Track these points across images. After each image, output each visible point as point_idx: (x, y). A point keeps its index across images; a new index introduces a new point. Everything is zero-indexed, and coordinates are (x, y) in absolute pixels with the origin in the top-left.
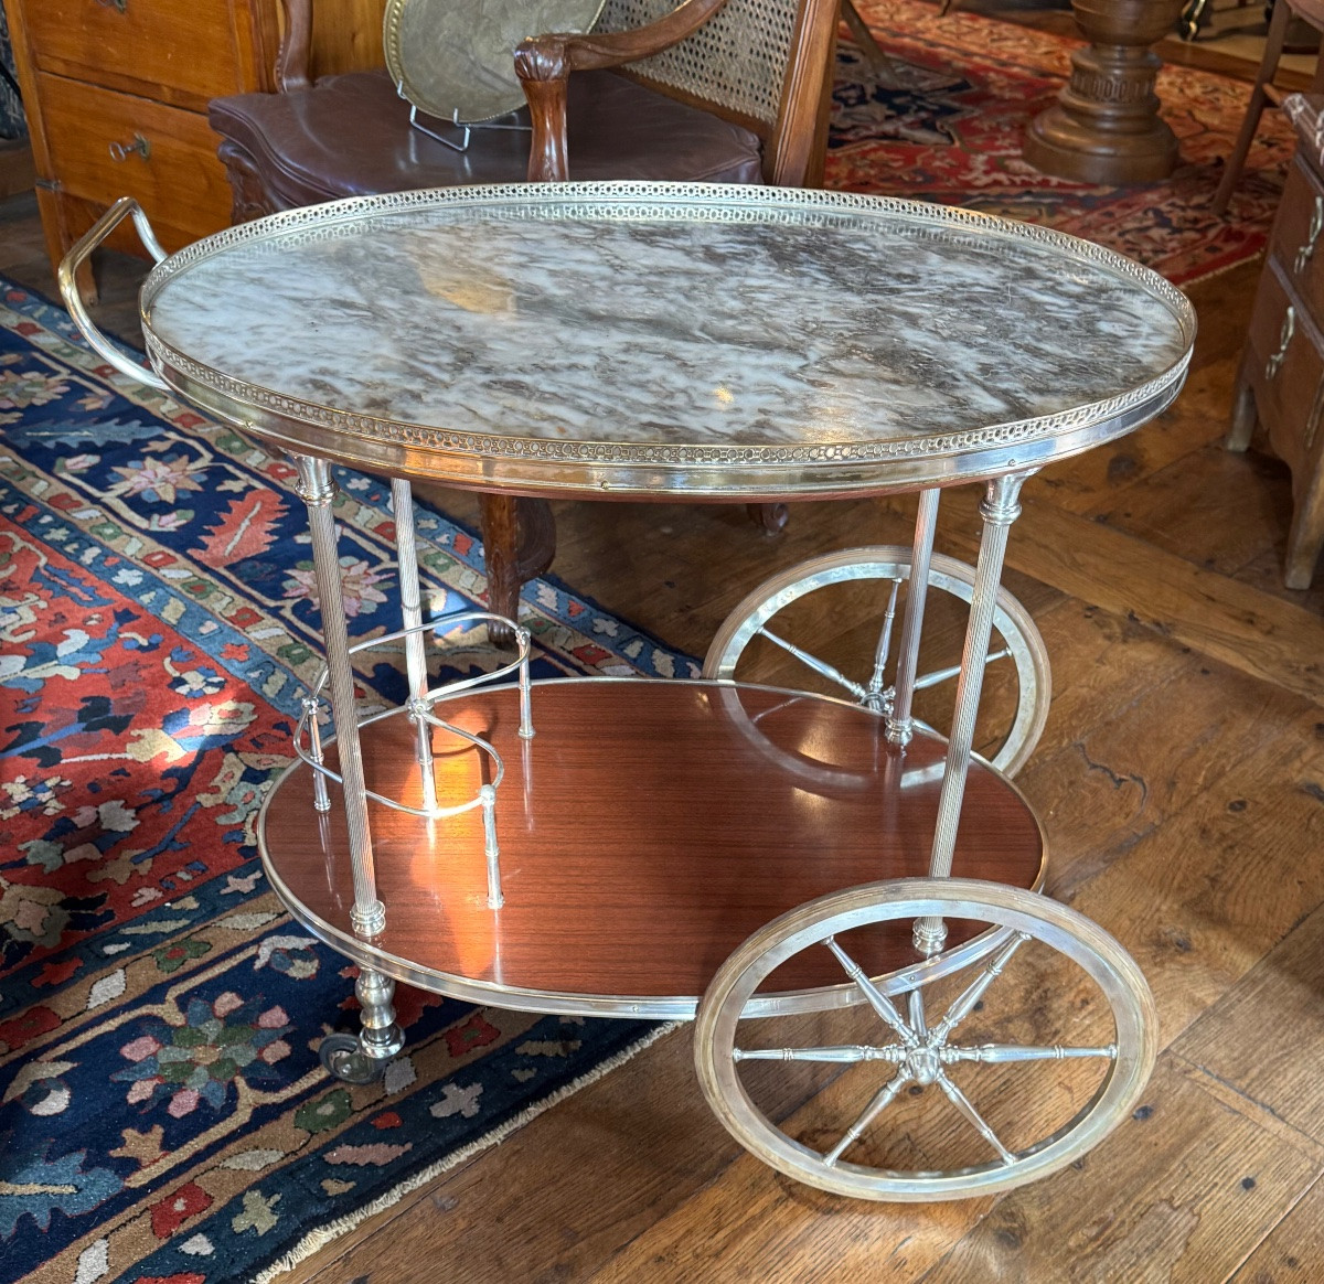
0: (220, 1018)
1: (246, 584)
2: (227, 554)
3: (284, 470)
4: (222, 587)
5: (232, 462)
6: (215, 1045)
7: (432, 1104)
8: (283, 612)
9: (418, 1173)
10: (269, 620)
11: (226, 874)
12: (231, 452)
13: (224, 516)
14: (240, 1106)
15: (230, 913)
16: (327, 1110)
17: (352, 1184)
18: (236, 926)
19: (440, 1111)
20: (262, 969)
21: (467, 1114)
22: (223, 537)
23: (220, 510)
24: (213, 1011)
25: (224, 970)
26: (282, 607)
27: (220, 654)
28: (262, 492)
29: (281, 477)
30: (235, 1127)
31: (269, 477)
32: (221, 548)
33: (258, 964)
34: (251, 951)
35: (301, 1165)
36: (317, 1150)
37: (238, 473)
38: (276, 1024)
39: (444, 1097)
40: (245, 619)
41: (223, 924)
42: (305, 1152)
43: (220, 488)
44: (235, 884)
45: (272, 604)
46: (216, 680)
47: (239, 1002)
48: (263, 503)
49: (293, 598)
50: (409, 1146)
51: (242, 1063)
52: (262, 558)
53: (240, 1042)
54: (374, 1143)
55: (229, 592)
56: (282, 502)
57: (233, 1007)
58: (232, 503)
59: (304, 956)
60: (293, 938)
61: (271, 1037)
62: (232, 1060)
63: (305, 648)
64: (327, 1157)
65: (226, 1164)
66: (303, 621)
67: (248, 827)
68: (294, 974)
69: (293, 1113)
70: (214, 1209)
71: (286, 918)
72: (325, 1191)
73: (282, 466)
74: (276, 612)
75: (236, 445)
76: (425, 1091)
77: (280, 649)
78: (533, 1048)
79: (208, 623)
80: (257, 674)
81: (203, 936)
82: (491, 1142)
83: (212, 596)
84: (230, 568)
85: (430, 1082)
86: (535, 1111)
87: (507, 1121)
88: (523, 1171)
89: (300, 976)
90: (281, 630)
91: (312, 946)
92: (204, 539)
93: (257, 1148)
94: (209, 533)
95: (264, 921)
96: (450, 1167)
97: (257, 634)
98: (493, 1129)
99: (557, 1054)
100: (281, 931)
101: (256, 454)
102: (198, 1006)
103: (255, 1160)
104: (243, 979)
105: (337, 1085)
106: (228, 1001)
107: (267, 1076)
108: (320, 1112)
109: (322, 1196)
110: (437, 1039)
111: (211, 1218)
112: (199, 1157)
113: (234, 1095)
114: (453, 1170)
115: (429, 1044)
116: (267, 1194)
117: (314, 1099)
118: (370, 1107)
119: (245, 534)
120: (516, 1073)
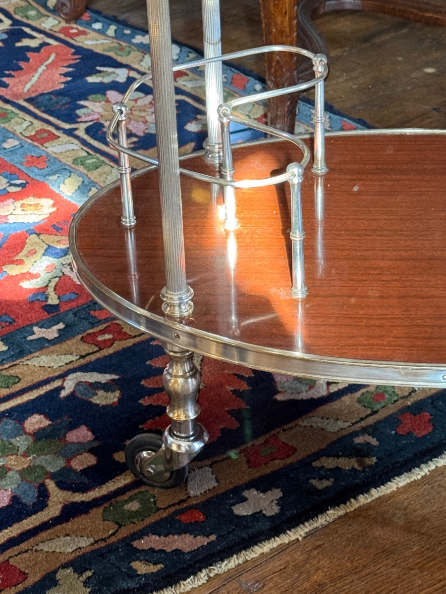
0: (29, 434)
1: (44, 112)
2: (25, 90)
3: (75, 31)
4: (21, 114)
5: (28, 26)
6: (25, 455)
7: (234, 505)
8: (76, 133)
9: (223, 561)
10: (64, 138)
11: (32, 325)
12: (28, 18)
13: (22, 64)
14: (50, 503)
15: (36, 354)
16: (134, 506)
17: (160, 566)
18: (42, 364)
19: (241, 510)
20: (68, 398)
21: (269, 513)
22: (22, 78)
23: (18, 60)
24: (23, 429)
25: (32, 398)
26: (76, 129)
27: (21, 164)
28: (56, 47)
29: (72, 36)
30: (46, 519)
31: (62, 36)
32: (21, 87)
33: (63, 394)
34: (57, 383)
35: (111, 549)
36: (125, 538)
37: (34, 34)
38: (81, 439)
39: (245, 499)
40: (42, 138)
41: (29, 362)
42: (113, 539)
43: (18, 45)
44: (39, 332)
45: (67, 126)
46: (18, 182)
47: (46, 423)
48: (57, 54)
49: (86, 122)
50: (213, 537)
51: (52, 469)
52: (58, 93)
53: (49, 453)
54: (179, 534)
55: (29, 118)
56: (74, 54)
57: (42, 426)
58: (29, 54)
59: (107, 387)
60: (95, 374)
61: (78, 450)
62: (42, 468)
63: (98, 158)
64: (135, 544)
65: (39, 548)
66: (95, 139)
67: (50, 290)
68: (98, 402)
69: (100, 510)
70: (31, 581)
71: (88, 359)
72: (136, 571)
73: (72, 28)
74: (70, 133)
75: (32, 13)
76: (225, 495)
77: (75, 160)
78: (329, 463)
79: (10, 140)
80: (55, 177)
81: (12, 372)
82: (294, 538)
83: (13, 121)
84: (30, 100)
85: (231, 487)
86: (333, 514)
87: (307, 520)
88: (325, 563)
89: (104, 403)
90: (76, 145)
91: (113, 380)
92: (4, 79)
93: (68, 535)
94: (10, 76)
95: (68, 361)
96: (253, 555)
97: (53, 148)
98: (294, 527)
99: (353, 468)
100: (84, 368)
101: (51, 19)
102: (9, 425)
103: (66, 545)
104: (50, 404)
105: (142, 488)
106: (36, 421)
107: (75, 479)
108: (127, 508)
109: (132, 574)
110: (235, 454)
111: (25, 590)
112: (13, 542)
113: (44, 494)
114: (257, 559)
115: (228, 457)
116: (79, 571)
117: (121, 499)
118: (174, 505)
119: (42, 76)
120: (313, 482)
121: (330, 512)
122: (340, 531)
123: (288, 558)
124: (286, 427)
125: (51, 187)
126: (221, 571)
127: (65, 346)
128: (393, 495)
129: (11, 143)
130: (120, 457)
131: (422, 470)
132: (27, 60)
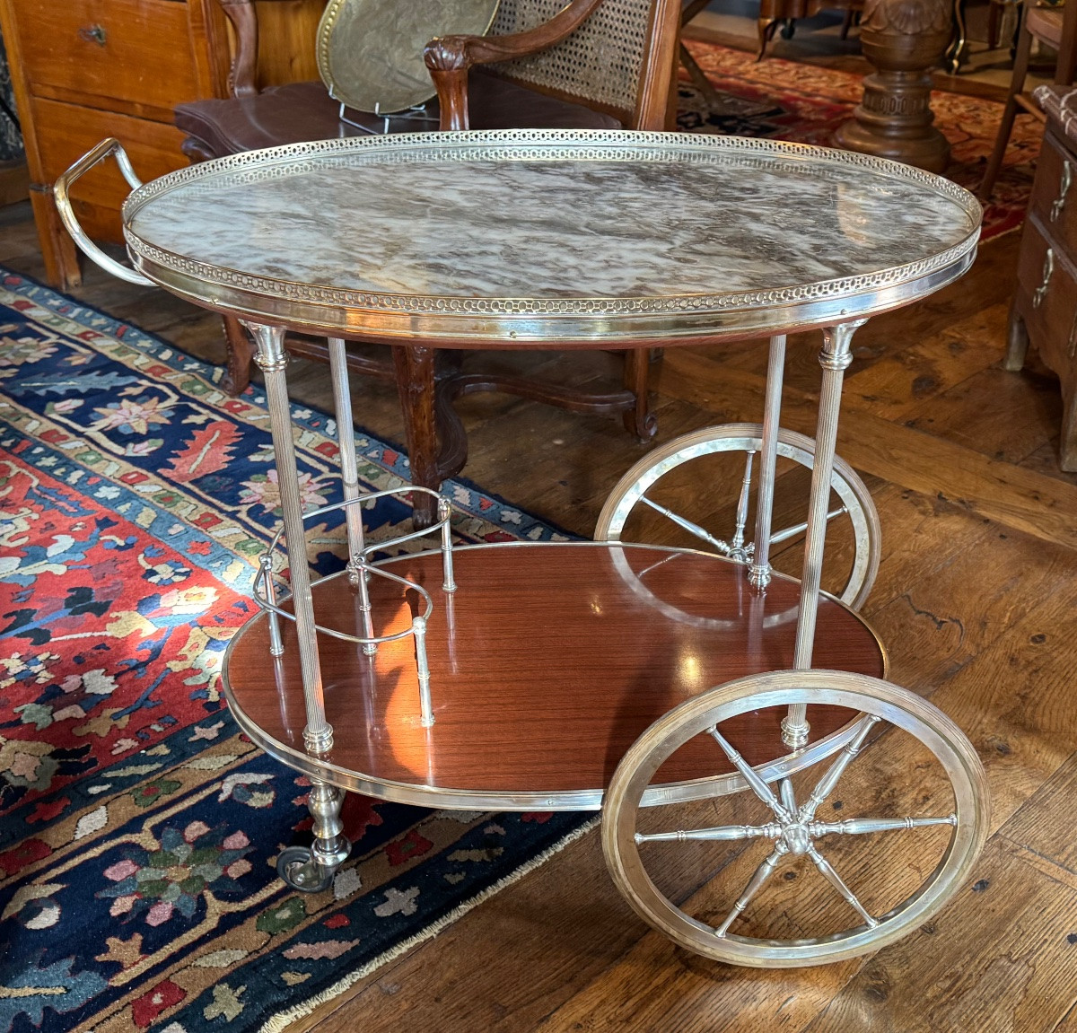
0: (190, 843)
1: (207, 494)
2: (191, 471)
3: (238, 406)
4: (187, 497)
5: (194, 401)
6: (185, 865)
7: (376, 906)
8: (239, 515)
9: (365, 965)
10: (228, 521)
11: (193, 725)
12: (194, 393)
13: (189, 443)
14: (208, 915)
15: (197, 756)
16: (285, 914)
17: (307, 976)
18: (202, 767)
19: (383, 911)
20: (226, 801)
21: (407, 912)
22: (188, 459)
23: (184, 438)
24: (184, 837)
25: (192, 803)
26: (238, 511)
27: (186, 550)
28: (220, 423)
29: (236, 410)
30: (204, 932)
31: (226, 411)
32: (186, 467)
33: (222, 797)
34: (216, 787)
35: (264, 960)
36: (276, 948)
37: (200, 410)
38: (238, 846)
39: (386, 900)
40: (207, 522)
41: (190, 765)
42: (266, 950)
43: (184, 422)
44: (200, 733)
45: (230, 509)
46: (183, 570)
47: (206, 829)
48: (222, 431)
49: (248, 504)
50: (356, 942)
51: (210, 879)
52: (222, 474)
53: (207, 862)
54: (326, 940)
55: (194, 501)
56: (237, 431)
57: (201, 833)
58: (195, 432)
59: (262, 788)
60: (252, 774)
61: (234, 857)
62: (201, 877)
63: (258, 542)
64: (285, 954)
65: (198, 963)
66: (256, 521)
67: (211, 686)
68: (254, 804)
69: (254, 920)
70: (191, 997)
71: (245, 758)
72: (286, 982)
73: (237, 403)
74: (233, 516)
75: (198, 387)
76: (369, 894)
77: (237, 544)
78: (462, 856)
79: (176, 526)
80: (218, 564)
81: (174, 777)
82: (428, 936)
83: (178, 505)
84: (194, 482)
85: (374, 887)
86: (464, 908)
87: (441, 917)
88: (456, 959)
89: (259, 805)
90: (238, 529)
91: (268, 781)
92: (171, 460)
93: (224, 949)
94: (176, 456)
95: (226, 762)
96: (394, 957)
97: (217, 533)
98: (429, 925)
99: (483, 860)
100: (242, 769)
101: (216, 394)
102: (171, 834)
103: (221, 959)
104: (209, 810)
105: (294, 894)
106: (196, 829)
107: (231, 888)
108: (278, 916)
109: (282, 986)
110: (378, 853)
111: (185, 1009)
112: (174, 958)
113: (202, 905)
114: (396, 960)
115: (372, 856)
116: (234, 987)
117: (274, 906)
118: (321, 910)
119: (207, 456)
120: (448, 877)
121: (461, 907)
122: (470, 926)
123: (424, 957)
124: (425, 820)
125: (214, 575)
126: (363, 975)
127: (224, 746)
128: (518, 884)
129: (177, 528)
130: (272, 862)
131: (543, 856)
132: (193, 438)
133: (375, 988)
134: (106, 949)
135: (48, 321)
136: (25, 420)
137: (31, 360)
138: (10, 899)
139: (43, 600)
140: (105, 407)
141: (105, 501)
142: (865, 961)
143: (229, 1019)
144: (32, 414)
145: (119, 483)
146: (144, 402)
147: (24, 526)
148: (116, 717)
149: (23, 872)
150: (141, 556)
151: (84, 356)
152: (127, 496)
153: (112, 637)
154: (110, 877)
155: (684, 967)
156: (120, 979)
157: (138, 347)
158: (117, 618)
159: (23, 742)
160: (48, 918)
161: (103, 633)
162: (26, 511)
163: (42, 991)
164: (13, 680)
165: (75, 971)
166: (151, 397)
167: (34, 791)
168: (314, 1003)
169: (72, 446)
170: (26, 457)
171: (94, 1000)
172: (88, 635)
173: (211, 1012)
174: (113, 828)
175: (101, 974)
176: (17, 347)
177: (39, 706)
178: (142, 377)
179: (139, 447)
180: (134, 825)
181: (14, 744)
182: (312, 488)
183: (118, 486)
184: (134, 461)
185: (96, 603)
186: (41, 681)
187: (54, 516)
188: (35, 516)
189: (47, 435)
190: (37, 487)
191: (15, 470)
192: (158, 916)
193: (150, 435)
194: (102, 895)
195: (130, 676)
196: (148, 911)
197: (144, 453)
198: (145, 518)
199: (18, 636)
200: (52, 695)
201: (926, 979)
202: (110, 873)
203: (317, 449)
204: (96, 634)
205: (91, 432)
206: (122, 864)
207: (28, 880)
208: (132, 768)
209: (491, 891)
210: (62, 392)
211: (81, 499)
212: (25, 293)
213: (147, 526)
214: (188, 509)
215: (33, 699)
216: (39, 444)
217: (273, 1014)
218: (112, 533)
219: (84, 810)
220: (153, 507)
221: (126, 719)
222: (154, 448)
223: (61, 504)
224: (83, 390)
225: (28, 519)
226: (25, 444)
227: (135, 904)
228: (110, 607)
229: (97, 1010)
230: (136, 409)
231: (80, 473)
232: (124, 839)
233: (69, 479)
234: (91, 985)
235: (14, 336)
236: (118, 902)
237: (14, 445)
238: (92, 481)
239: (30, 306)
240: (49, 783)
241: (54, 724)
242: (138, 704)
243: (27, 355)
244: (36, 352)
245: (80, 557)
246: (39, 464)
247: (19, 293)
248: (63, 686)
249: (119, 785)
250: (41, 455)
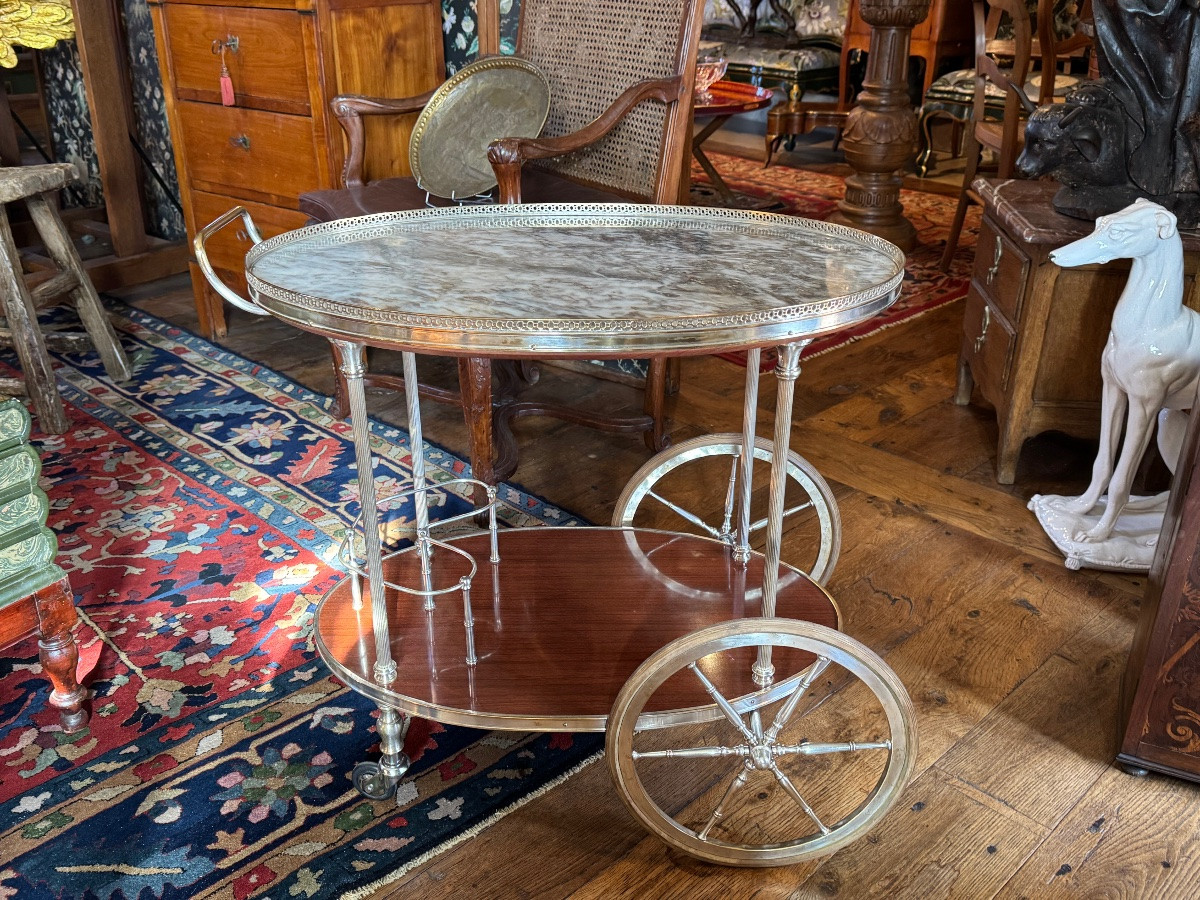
0: (286, 760)
1: (315, 494)
2: (303, 476)
3: (343, 427)
4: (299, 495)
5: (309, 423)
6: (281, 777)
7: (429, 811)
8: (338, 510)
9: (418, 857)
10: (329, 514)
11: (293, 670)
12: (309, 417)
13: (302, 455)
14: (297, 816)
15: (295, 693)
16: (357, 816)
17: (372, 864)
18: (299, 701)
19: (434, 816)
20: (315, 728)
21: (453, 817)
22: (301, 467)
23: (300, 451)
24: (281, 755)
25: (290, 729)
26: (338, 507)
27: (296, 536)
28: (328, 440)
29: (340, 431)
30: (293, 829)
31: (333, 431)
32: (299, 473)
33: (313, 725)
34: (308, 717)
35: (338, 851)
36: (349, 842)
37: (313, 430)
38: (323, 763)
39: (437, 807)
40: (313, 515)
41: (290, 700)
42: (340, 843)
43: (300, 439)
44: (298, 675)
45: (331, 505)
46: (292, 551)
47: (299, 750)
48: (329, 446)
49: (345, 501)
50: (412, 839)
51: (300, 788)
52: (327, 478)
53: (298, 774)
54: (388, 837)
55: (304, 499)
56: (340, 446)
57: (295, 752)
58: (308, 447)
59: (344, 719)
60: (336, 708)
61: (320, 771)
62: (293, 786)
64: (356, 846)
65: (286, 853)
66: (352, 514)
67: (309, 640)
68: (337, 731)
69: (333, 819)
70: (277, 881)
71: (332, 696)
72: (354, 868)
73: (342, 425)
74: (334, 510)
75: (313, 413)
76: (424, 803)
77: (335, 532)
78: (499, 774)
79: (289, 517)
80: (319, 547)
81: (276, 709)
82: (470, 836)
83: (292, 501)
84: (305, 484)
85: (428, 797)
86: (500, 815)
87: (481, 822)
88: (491, 854)
89: (341, 732)
90: (337, 520)
91: (350, 713)
92: (288, 467)
93: (308, 842)
94: (292, 464)
95: (318, 698)
96: (441, 852)
97: (320, 523)
98: (471, 827)
99: (516, 778)
100: (330, 704)
101: (326, 418)
102: (271, 752)
103: (306, 849)
104: (302, 735)
105: (364, 801)
106: (291, 749)
107: (316, 796)
108: (351, 817)
109: (352, 871)
110: (433, 770)
111: (275, 886)
112: (268, 848)
113: (293, 808)
114: (443, 854)
115: (428, 773)
116: (314, 870)
117: (348, 810)
118: (386, 814)
119: (316, 464)
120: (487, 790)
121: (497, 814)
122: (503, 829)
123: (466, 852)
124: (471, 746)
125: (316, 555)
126: (417, 865)
127: (316, 686)
128: (543, 797)
129: (290, 519)
130: (349, 776)
131: (564, 776)
132: (306, 451)
133: (425, 875)
134: (215, 840)
135: (199, 363)
136: (177, 436)
137: (184, 392)
138: (143, 799)
139: (182, 573)
140: (239, 427)
141: (235, 498)
142: (821, 863)
143: (309, 896)
144: (183, 432)
145: (247, 484)
146: (271, 423)
147: (171, 517)
148: (233, 662)
149: (155, 779)
150: (260, 541)
151: (226, 389)
152: (252, 495)
153: (234, 602)
154: (222, 785)
155: (673, 864)
156: (224, 864)
157: (267, 383)
158: (239, 587)
159: (160, 680)
160: (172, 815)
161: (228, 599)
162: (174, 505)
163: (164, 871)
164: (155, 633)
165: (190, 856)
166: (276, 420)
167: (167, 718)
168: (376, 885)
169: (212, 456)
170: (176, 464)
171: (204, 878)
172: (216, 599)
173: (295, 890)
174: (226, 747)
175: (211, 859)
176: (174, 382)
177: (174, 654)
178: (270, 405)
179: (264, 457)
180: (243, 745)
181: (153, 682)
182: (397, 489)
183: (246, 487)
184: (260, 468)
185: (223, 576)
186: (177, 634)
187: (195, 509)
188: (180, 509)
189: (193, 448)
190: (183, 488)
191: (167, 474)
192: (258, 815)
193: (273, 448)
194: (215, 798)
195: (246, 631)
196: (250, 811)
197: (268, 462)
198: (265, 512)
199: (162, 600)
200: (185, 645)
201: (869, 879)
202: (222, 782)
203: (401, 460)
204: (222, 599)
205: (227, 446)
206: (231, 775)
207: (158, 785)
208: (244, 701)
209: (521, 802)
210: (207, 416)
211: (217, 497)
212: (182, 342)
213: (266, 518)
214: (299, 504)
215: (171, 647)
216: (186, 455)
217: (344, 893)
218: (239, 522)
219: (204, 733)
220: (272, 503)
221: (241, 664)
222: (276, 459)
223: (201, 500)
224: (223, 414)
225: (175, 512)
226: (176, 455)
227: (240, 806)
228: (234, 579)
229: (206, 886)
230: (263, 429)
231: (217, 477)
232: (234, 756)
233: (208, 482)
234: (202, 867)
235: (172, 374)
236: (227, 804)
237: (167, 456)
238: (226, 483)
239: (185, 351)
240: (179, 712)
241: (186, 667)
242: (252, 652)
243: (182, 388)
244: (187, 385)
245: (213, 540)
246: (186, 470)
247: (178, 342)
248: (194, 639)
249: (233, 714)
250: (188, 463)
